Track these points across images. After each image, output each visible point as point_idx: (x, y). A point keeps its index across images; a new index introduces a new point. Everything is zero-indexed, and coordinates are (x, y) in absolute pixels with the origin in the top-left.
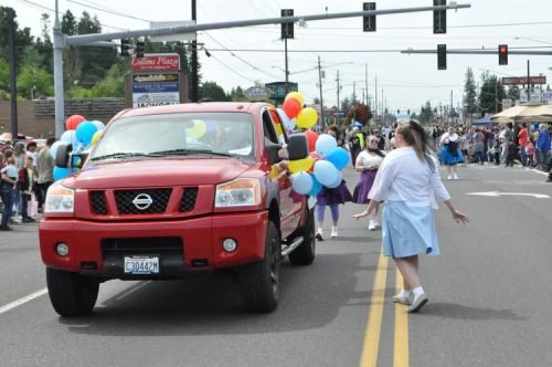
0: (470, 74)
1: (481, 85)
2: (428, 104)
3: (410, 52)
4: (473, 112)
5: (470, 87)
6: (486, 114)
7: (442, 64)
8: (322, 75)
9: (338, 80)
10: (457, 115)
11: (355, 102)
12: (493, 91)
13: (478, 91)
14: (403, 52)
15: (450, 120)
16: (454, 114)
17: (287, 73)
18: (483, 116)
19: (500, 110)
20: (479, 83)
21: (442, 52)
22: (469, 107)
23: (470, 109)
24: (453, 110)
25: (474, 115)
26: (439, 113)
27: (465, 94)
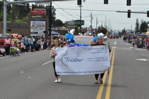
0: (137, 20)
1: (141, 24)
2: (124, 29)
3: (119, 12)
4: (138, 32)
5: (137, 24)
6: (142, 33)
7: (129, 16)
8: (92, 18)
9: (97, 20)
10: (133, 33)
11: (102, 27)
12: (144, 26)
13: (140, 26)
14: (117, 12)
15: (131, 34)
16: (132, 32)
17: (81, 17)
18: (141, 33)
19: (146, 32)
20: (140, 23)
21: (129, 13)
22: (137, 30)
23: (137, 31)
24: (132, 31)
25: (138, 33)
26: (128, 32)
27: (136, 26)
